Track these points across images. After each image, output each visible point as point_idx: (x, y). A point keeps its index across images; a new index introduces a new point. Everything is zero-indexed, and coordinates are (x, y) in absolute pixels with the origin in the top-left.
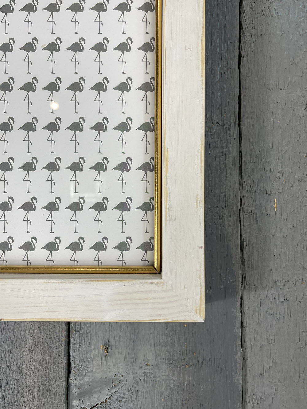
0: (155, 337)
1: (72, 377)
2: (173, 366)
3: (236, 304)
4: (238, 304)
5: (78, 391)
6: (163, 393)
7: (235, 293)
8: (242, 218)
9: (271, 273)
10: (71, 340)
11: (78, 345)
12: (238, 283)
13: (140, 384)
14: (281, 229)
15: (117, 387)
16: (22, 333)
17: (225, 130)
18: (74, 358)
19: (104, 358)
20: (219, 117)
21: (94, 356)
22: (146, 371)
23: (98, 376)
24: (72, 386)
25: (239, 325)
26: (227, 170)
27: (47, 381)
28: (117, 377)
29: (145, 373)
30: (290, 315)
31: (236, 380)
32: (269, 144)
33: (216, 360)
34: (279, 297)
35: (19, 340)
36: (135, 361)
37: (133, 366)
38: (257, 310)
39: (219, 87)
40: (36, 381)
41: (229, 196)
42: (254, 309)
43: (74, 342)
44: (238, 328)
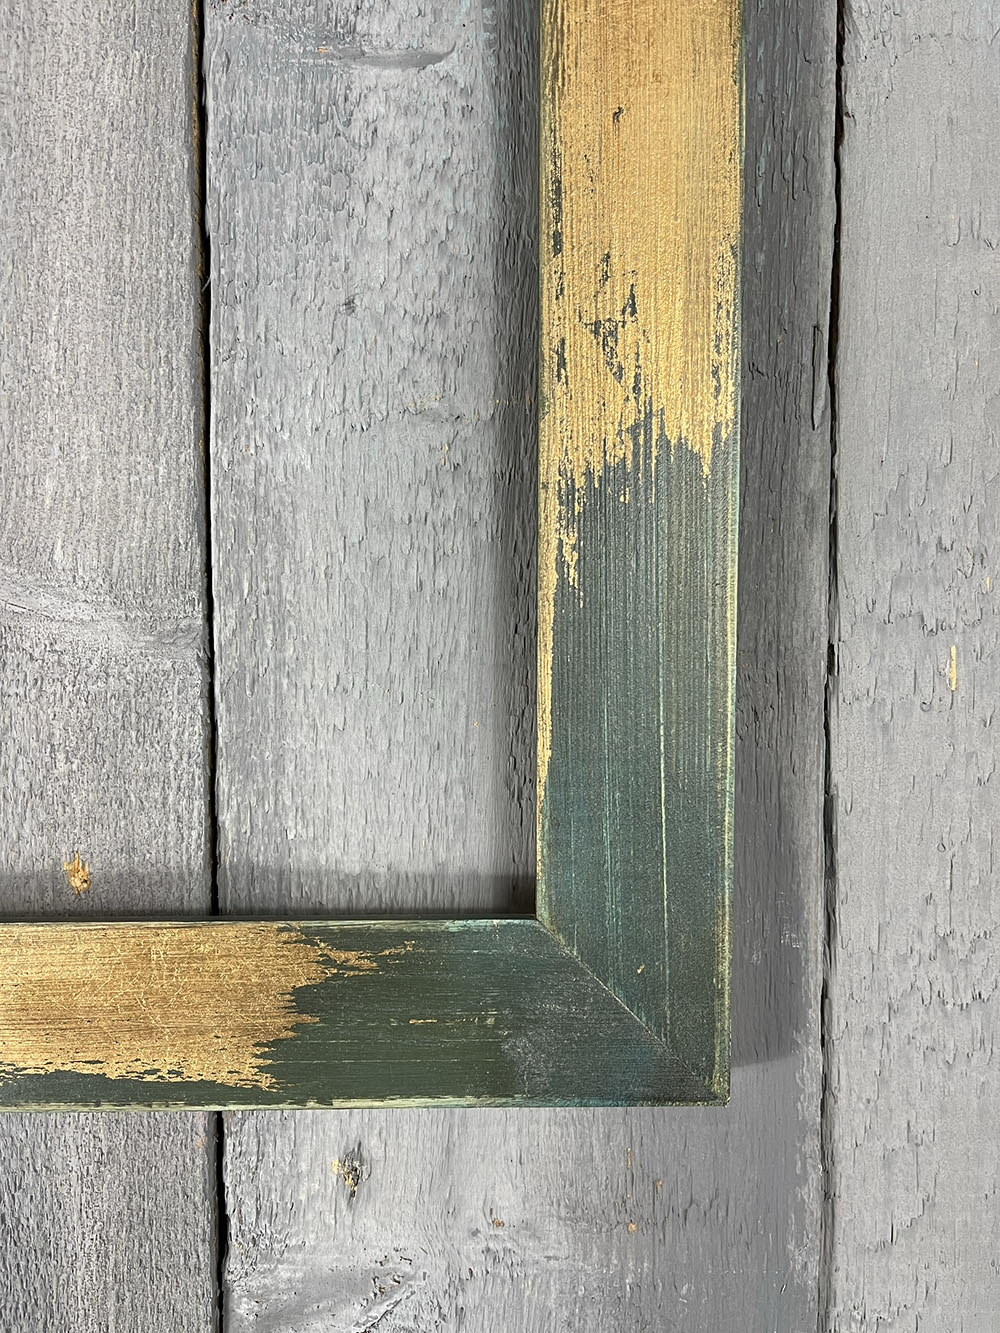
0: (525, 1131)
1: (233, 1264)
2: (584, 1225)
3: (806, 1012)
4: (814, 1014)
5: (256, 1309)
6: (550, 1313)
7: (803, 979)
8: (833, 714)
9: (931, 908)
10: (229, 1142)
11: (254, 1158)
12: (816, 942)
13: (469, 1287)
14: (970, 756)
15: (390, 1297)
16: (51, 1124)
17: (779, 395)
18: (240, 1203)
19: (343, 1204)
20: (760, 345)
21: (311, 1198)
22: (491, 1245)
23: (327, 1261)
24: (237, 1292)
25: (814, 1087)
26: (786, 543)
27: (147, 1280)
28: (391, 1265)
29: (488, 1250)
30: (989, 1051)
31: (798, 1267)
32: (939, 449)
33: (732, 1204)
34: (955, 990)
35: (43, 1146)
36: (455, 1213)
37: (447, 1228)
38: (878, 1032)
39: (762, 230)
40: (110, 1279)
41: (790, 638)
42: (868, 1032)
43: (238, 1149)
44: (811, 1096)
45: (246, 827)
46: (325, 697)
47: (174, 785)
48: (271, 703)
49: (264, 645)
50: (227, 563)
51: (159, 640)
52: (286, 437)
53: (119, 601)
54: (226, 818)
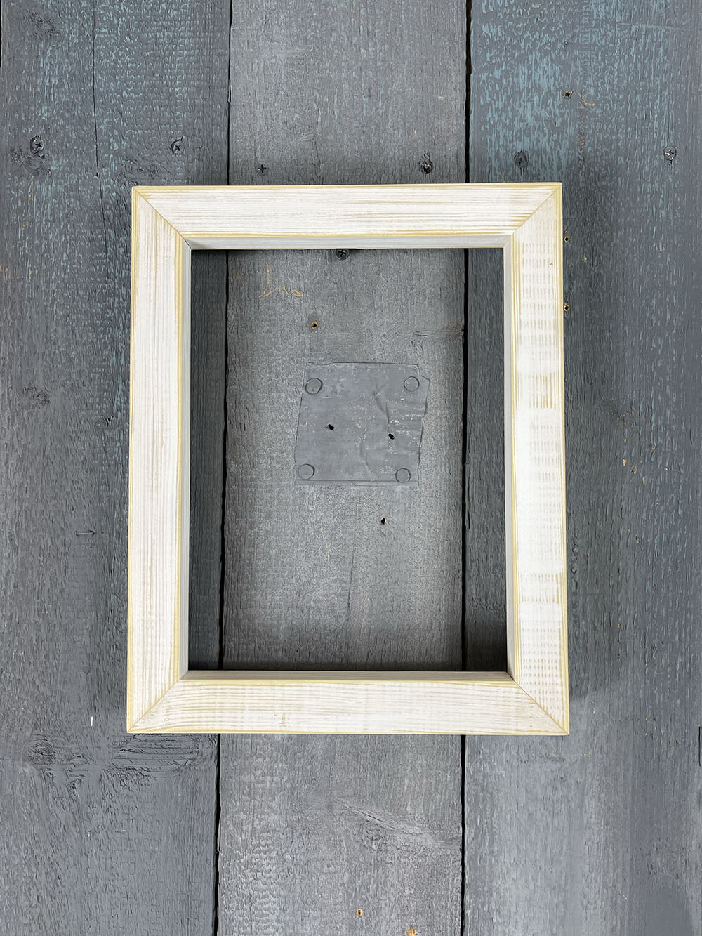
45: (476, 916)
46: (509, 866)
47: (450, 900)
48: (487, 868)
49: (485, 844)
50: (471, 811)
51: (446, 842)
52: (495, 764)
53: (431, 826)
54: (468, 912)
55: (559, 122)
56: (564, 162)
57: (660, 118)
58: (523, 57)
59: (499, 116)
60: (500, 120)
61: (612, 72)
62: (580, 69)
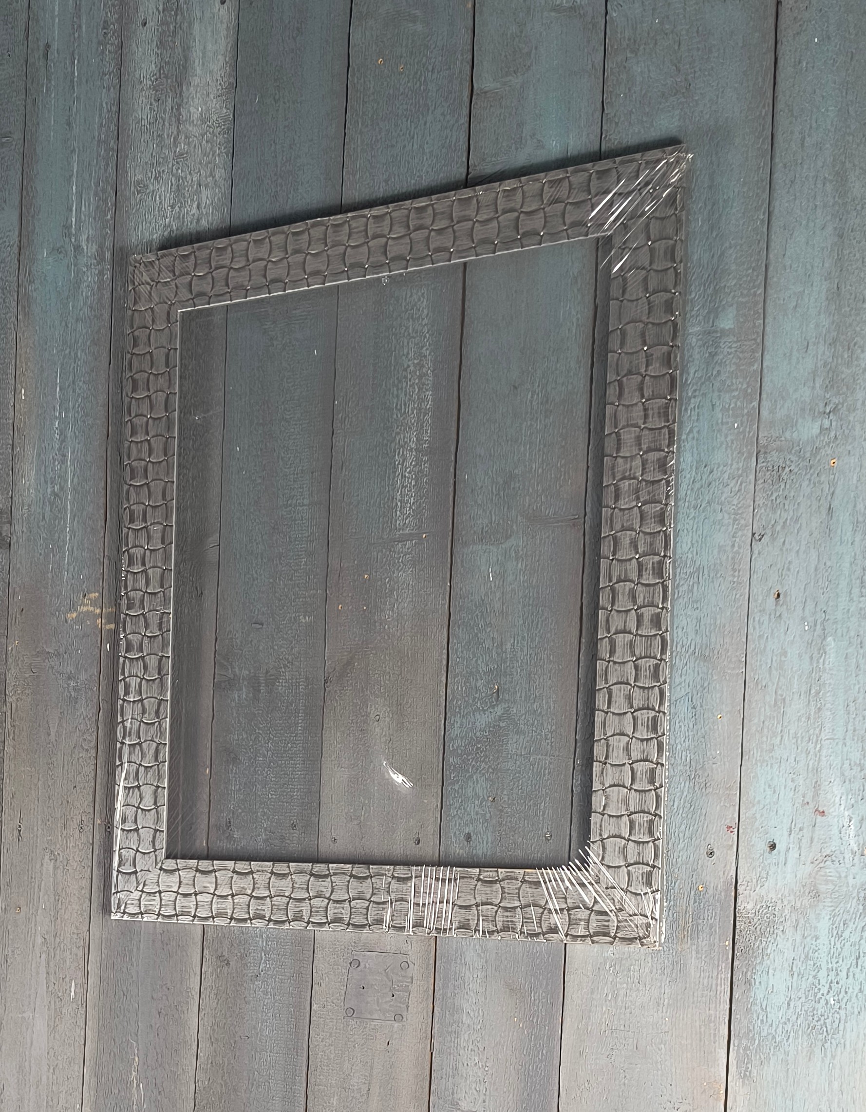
55: (488, 815)
56: (490, 840)
57: (544, 814)
58: (471, 776)
59: (457, 811)
60: (457, 814)
61: (518, 786)
62: (500, 785)
